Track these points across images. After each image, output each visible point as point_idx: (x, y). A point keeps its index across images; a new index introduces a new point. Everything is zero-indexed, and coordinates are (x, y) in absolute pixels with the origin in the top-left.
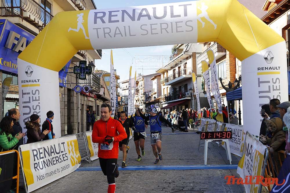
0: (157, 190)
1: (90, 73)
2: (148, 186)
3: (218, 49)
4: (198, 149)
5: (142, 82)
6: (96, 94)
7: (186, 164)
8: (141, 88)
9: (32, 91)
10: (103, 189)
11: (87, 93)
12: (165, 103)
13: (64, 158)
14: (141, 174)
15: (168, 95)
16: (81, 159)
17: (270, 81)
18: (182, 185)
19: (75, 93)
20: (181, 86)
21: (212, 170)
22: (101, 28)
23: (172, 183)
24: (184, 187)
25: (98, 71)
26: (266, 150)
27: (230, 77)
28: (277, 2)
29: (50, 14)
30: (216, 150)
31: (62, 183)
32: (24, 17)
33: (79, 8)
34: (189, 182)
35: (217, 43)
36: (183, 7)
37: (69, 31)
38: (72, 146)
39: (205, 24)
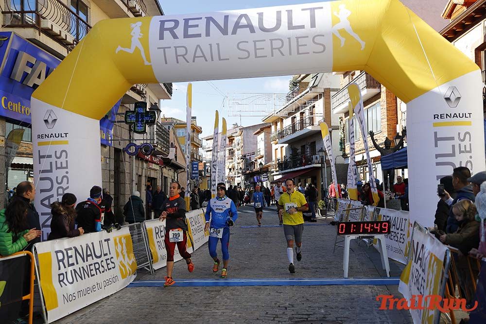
0: (265, 319)
1: (152, 123)
2: (250, 312)
3: (367, 83)
4: (333, 251)
5: (240, 137)
6: (161, 157)
7: (313, 276)
8: (238, 147)
9: (56, 152)
10: (174, 318)
11: (147, 155)
12: (278, 173)
13: (108, 264)
14: (238, 293)
15: (283, 160)
16: (136, 267)
17: (454, 137)
18: (306, 311)
19: (127, 156)
20: (305, 145)
21: (356, 286)
22: (170, 47)
23: (289, 308)
24: (309, 315)
25: (166, 119)
26: (446, 253)
27: (387, 130)
28: (467, 4)
29: (86, 24)
30: (363, 253)
31: (105, 306)
32: (42, 28)
33: (135, 13)
34: (318, 307)
35: (366, 73)
36: (309, 11)
37: (116, 52)
38: (122, 244)
39: (345, 41)
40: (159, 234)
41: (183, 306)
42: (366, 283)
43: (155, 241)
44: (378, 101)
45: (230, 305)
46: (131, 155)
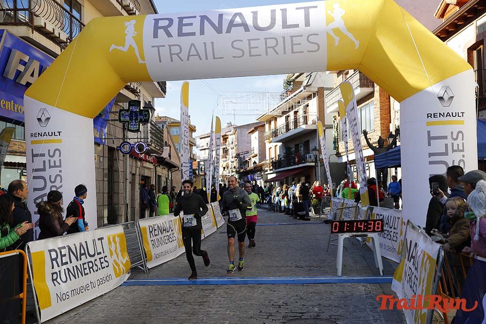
0: (259, 318)
1: (146, 121)
2: (244, 311)
3: (360, 82)
4: (326, 250)
5: (234, 136)
6: (155, 156)
7: (307, 274)
8: (232, 146)
9: (49, 150)
10: (168, 317)
11: (141, 154)
12: (272, 172)
13: (101, 263)
14: (232, 292)
15: (277, 159)
16: (130, 266)
17: (447, 136)
18: (299, 309)
19: (121, 154)
20: (298, 144)
21: (350, 284)
22: (164, 46)
23: (283, 307)
24: (303, 313)
25: (160, 118)
26: (439, 251)
27: (380, 129)
28: (459, 4)
29: (79, 22)
30: (356, 251)
31: (99, 305)
32: (35, 26)
33: (129, 11)
34: (312, 306)
35: (360, 72)
36: (303, 10)
37: (110, 51)
38: (115, 243)
39: (339, 40)
40: (153, 232)
41: (177, 304)
42: (359, 281)
43: (149, 239)
44: (371, 100)
45: (224, 304)
46: (124, 154)
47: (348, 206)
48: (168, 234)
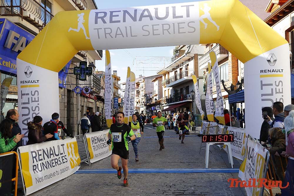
0: (158, 193)
1: (90, 74)
2: (149, 189)
3: (220, 51)
4: (199, 152)
5: (143, 83)
6: (96, 95)
7: (187, 167)
8: (142, 89)
9: (32, 91)
10: (103, 192)
11: (87, 94)
12: (166, 105)
13: (63, 160)
14: (142, 177)
15: (169, 97)
17: (272, 84)
18: (182, 188)
19: (75, 94)
20: (182, 88)
21: (213, 173)
22: (101, 29)
23: (173, 187)
24: (184, 191)
25: (99, 72)
26: (267, 153)
27: (232, 79)
28: (280, 4)
29: (50, 14)
30: (217, 153)
31: (61, 185)
32: (24, 17)
33: (80, 7)
34: (190, 186)
35: (220, 45)
36: (186, 7)
37: (69, 31)
38: (71, 148)
39: (207, 25)
40: (94, 141)
41: (108, 185)
42: (219, 172)
43: (92, 146)
44: (227, 62)
45: (137, 185)
46: (77, 94)
47: (212, 126)
48: (103, 142)
